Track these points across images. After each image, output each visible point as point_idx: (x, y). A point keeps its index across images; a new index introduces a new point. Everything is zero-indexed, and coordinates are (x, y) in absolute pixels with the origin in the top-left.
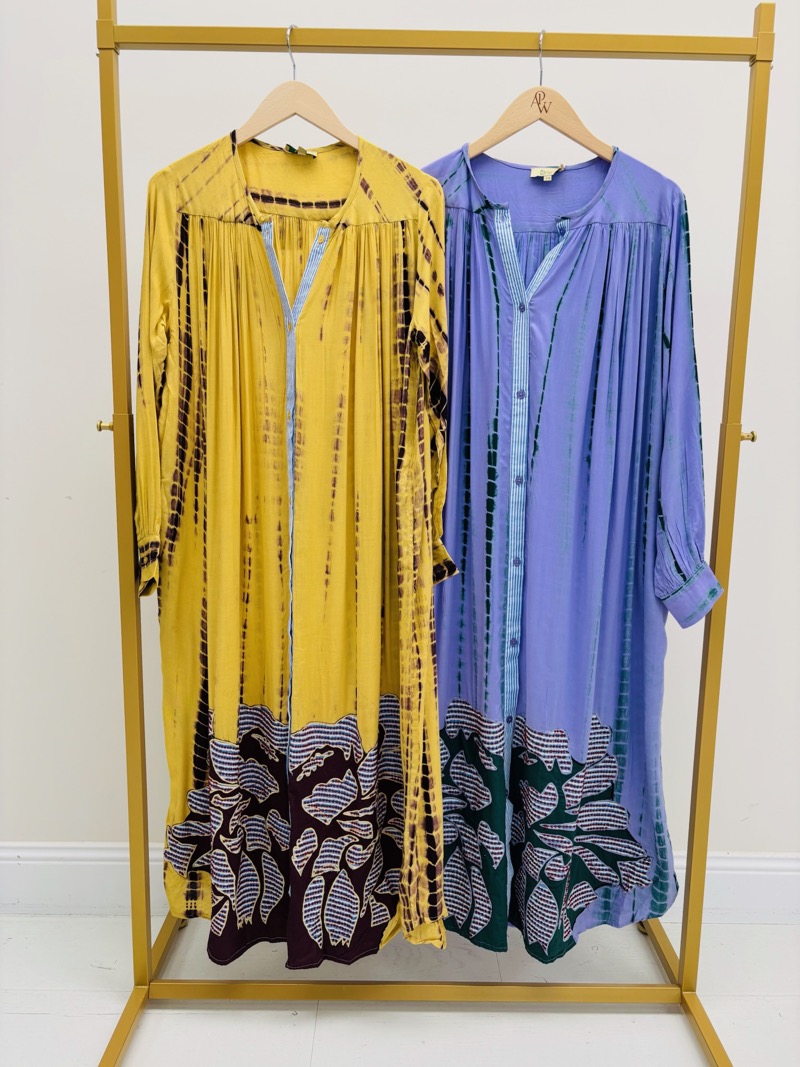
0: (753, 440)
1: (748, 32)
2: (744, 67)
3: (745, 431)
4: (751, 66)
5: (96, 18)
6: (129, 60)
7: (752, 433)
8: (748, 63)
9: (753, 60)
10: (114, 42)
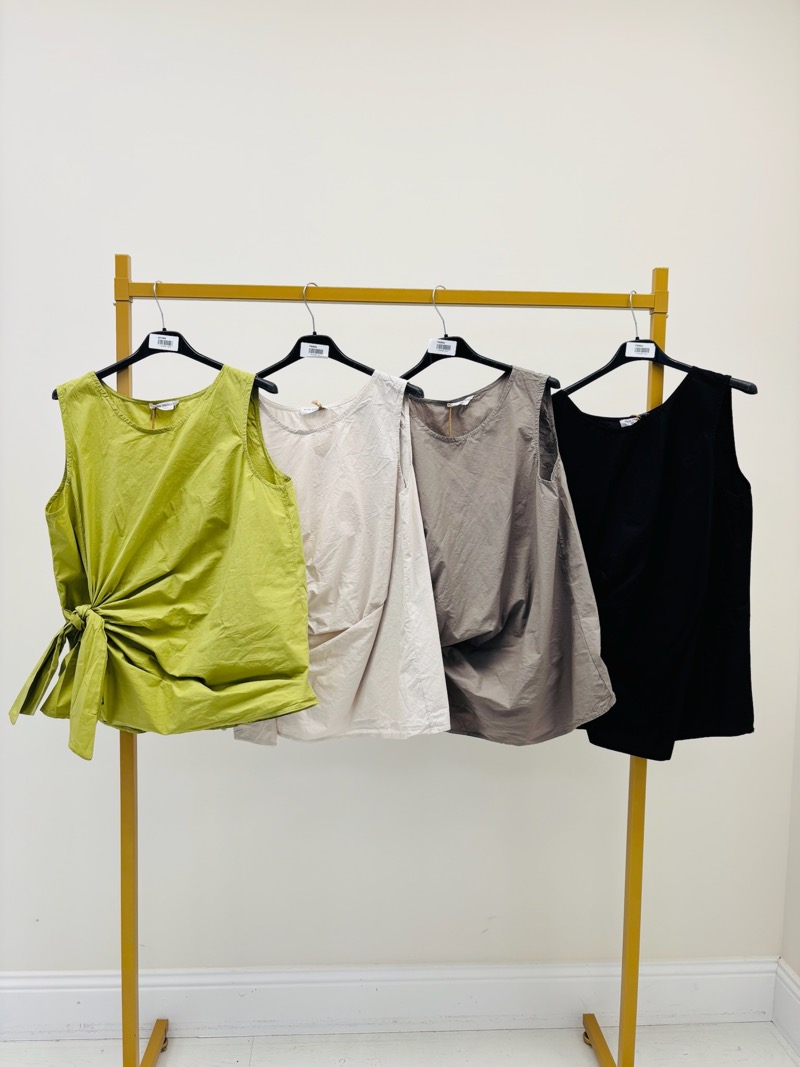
1: (646, 288)
2: (646, 314)
4: (651, 314)
5: (114, 276)
6: (137, 305)
9: (652, 309)
10: (126, 293)
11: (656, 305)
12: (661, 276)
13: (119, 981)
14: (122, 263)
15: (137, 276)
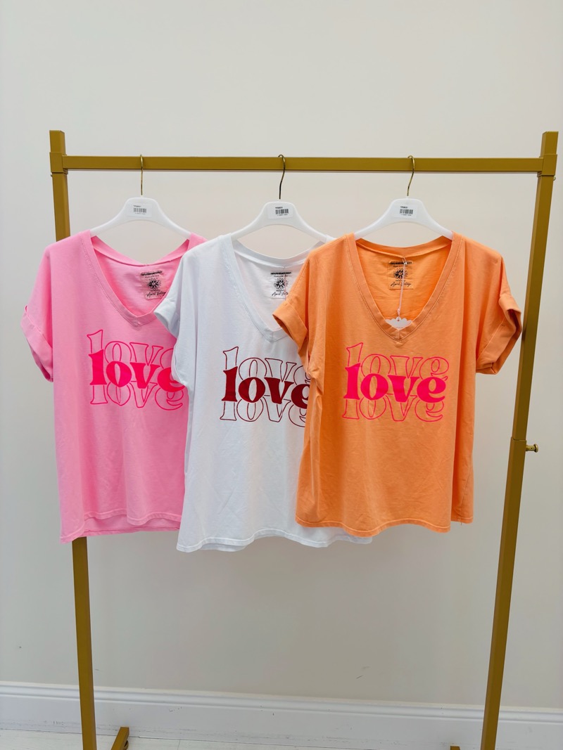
0: (536, 450)
1: (534, 152)
2: (533, 178)
3: (530, 443)
4: (539, 177)
5: (49, 150)
6: (72, 175)
7: (535, 445)
8: (536, 175)
9: (539, 173)
10: (62, 165)
11: (543, 169)
14: (57, 139)
15: (71, 150)
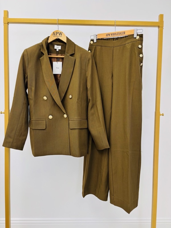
12: (161, 17)
13: (5, 222)
